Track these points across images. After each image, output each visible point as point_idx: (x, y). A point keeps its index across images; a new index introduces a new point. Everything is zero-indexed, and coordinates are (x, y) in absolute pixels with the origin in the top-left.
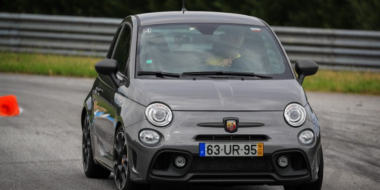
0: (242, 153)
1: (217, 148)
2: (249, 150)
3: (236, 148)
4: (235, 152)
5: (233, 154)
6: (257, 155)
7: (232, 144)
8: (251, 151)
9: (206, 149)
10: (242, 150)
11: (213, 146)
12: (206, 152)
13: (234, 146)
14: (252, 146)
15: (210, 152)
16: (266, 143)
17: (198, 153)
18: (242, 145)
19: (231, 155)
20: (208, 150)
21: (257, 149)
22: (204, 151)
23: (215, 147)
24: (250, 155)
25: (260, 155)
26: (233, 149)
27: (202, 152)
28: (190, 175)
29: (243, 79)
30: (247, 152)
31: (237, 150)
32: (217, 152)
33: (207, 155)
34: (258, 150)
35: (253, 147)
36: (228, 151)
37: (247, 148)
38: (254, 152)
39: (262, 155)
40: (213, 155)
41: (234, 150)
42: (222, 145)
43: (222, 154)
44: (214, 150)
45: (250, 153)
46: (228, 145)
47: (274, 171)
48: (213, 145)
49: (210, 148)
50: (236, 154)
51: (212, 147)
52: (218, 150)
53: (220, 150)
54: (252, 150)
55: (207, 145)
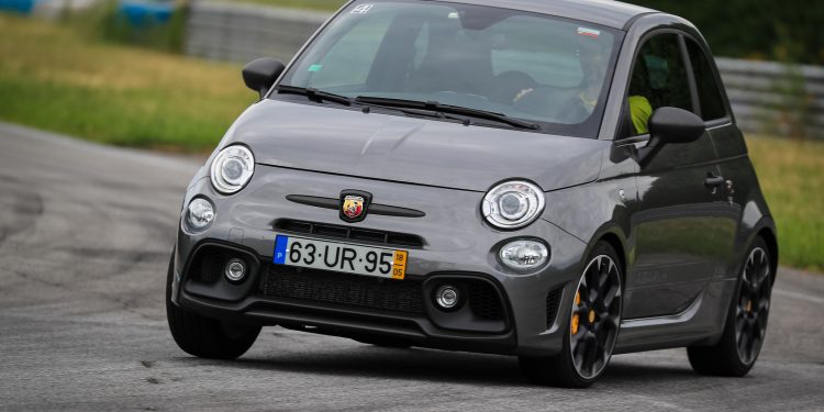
0: (360, 268)
1: (310, 249)
2: (375, 262)
3: (349, 254)
4: (346, 263)
5: (342, 267)
6: (390, 275)
7: (342, 246)
8: (379, 265)
9: (288, 250)
10: (361, 261)
11: (304, 246)
12: (287, 256)
13: (345, 250)
14: (383, 254)
15: (295, 256)
16: (414, 253)
17: (271, 255)
18: (362, 250)
19: (337, 268)
20: (292, 251)
21: (392, 263)
22: (284, 253)
23: (307, 247)
24: (377, 273)
25: (397, 277)
26: (342, 257)
27: (280, 255)
28: (250, 301)
29: (467, 123)
30: (371, 266)
31: (350, 260)
32: (309, 259)
33: (288, 262)
34: (395, 263)
35: (386, 258)
36: (331, 260)
37: (372, 257)
38: (385, 267)
39: (402, 278)
40: (301, 264)
41: (344, 258)
42: (320, 245)
43: (319, 264)
44: (305, 253)
45: (377, 269)
46: (333, 247)
47: (425, 315)
48: (304, 242)
49: (296, 247)
50: (347, 269)
51: (300, 247)
52: (311, 254)
53: (316, 255)
54: (382, 262)
55: (291, 241)
